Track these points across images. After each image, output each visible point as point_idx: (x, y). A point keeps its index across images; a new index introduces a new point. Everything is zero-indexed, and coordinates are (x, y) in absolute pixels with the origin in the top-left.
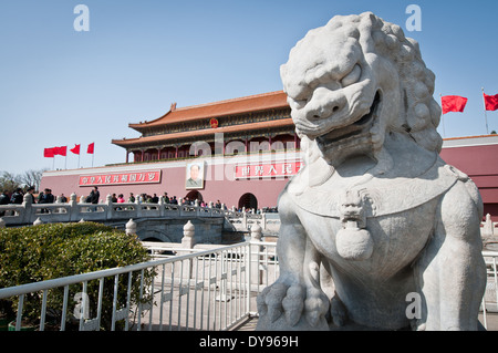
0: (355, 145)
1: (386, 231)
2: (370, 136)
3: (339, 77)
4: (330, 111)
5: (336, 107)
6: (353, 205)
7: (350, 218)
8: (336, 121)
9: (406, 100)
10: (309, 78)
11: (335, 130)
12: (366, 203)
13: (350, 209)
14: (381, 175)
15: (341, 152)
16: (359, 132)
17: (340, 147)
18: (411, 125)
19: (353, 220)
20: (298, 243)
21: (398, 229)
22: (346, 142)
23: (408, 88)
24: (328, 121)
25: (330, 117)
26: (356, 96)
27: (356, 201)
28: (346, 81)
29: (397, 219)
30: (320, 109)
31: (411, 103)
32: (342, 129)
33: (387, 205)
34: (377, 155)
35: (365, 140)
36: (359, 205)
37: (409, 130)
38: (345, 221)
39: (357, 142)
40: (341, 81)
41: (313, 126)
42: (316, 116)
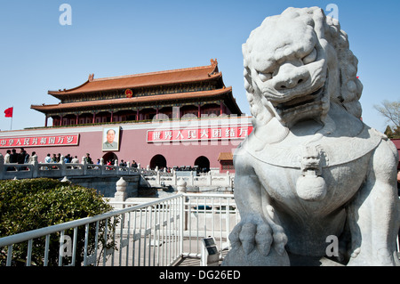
0: (308, 111)
1: (336, 177)
2: (321, 104)
3: (302, 56)
4: (296, 82)
5: (301, 80)
6: (313, 158)
7: (311, 168)
8: (299, 91)
9: (341, 77)
10: (278, 55)
11: (296, 98)
12: (322, 156)
13: (311, 160)
14: (329, 135)
15: (296, 116)
16: (312, 100)
17: (295, 112)
18: (344, 97)
19: (312, 169)
20: (255, 189)
21: (345, 176)
22: (301, 109)
23: (343, 68)
24: (293, 90)
25: (295, 87)
26: (319, 71)
27: (315, 154)
28: (307, 60)
29: (344, 168)
30: (289, 80)
31: (345, 81)
32: (303, 97)
33: (336, 157)
34: (323, 119)
35: (317, 107)
36: (318, 158)
37: (342, 101)
38: (305, 170)
39: (310, 108)
40: (302, 59)
41: (279, 94)
42: (283, 87)
